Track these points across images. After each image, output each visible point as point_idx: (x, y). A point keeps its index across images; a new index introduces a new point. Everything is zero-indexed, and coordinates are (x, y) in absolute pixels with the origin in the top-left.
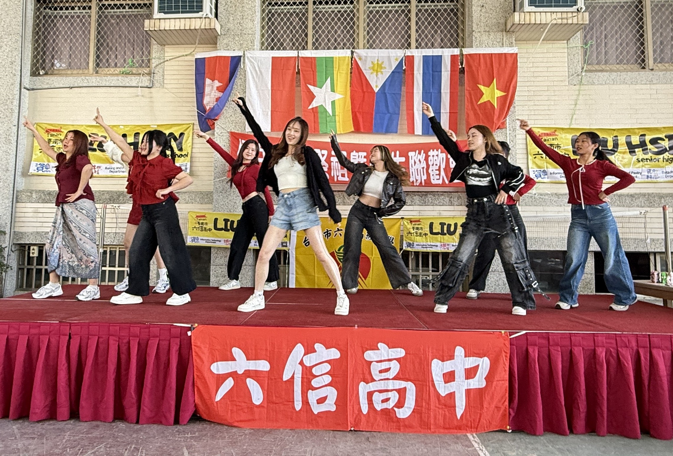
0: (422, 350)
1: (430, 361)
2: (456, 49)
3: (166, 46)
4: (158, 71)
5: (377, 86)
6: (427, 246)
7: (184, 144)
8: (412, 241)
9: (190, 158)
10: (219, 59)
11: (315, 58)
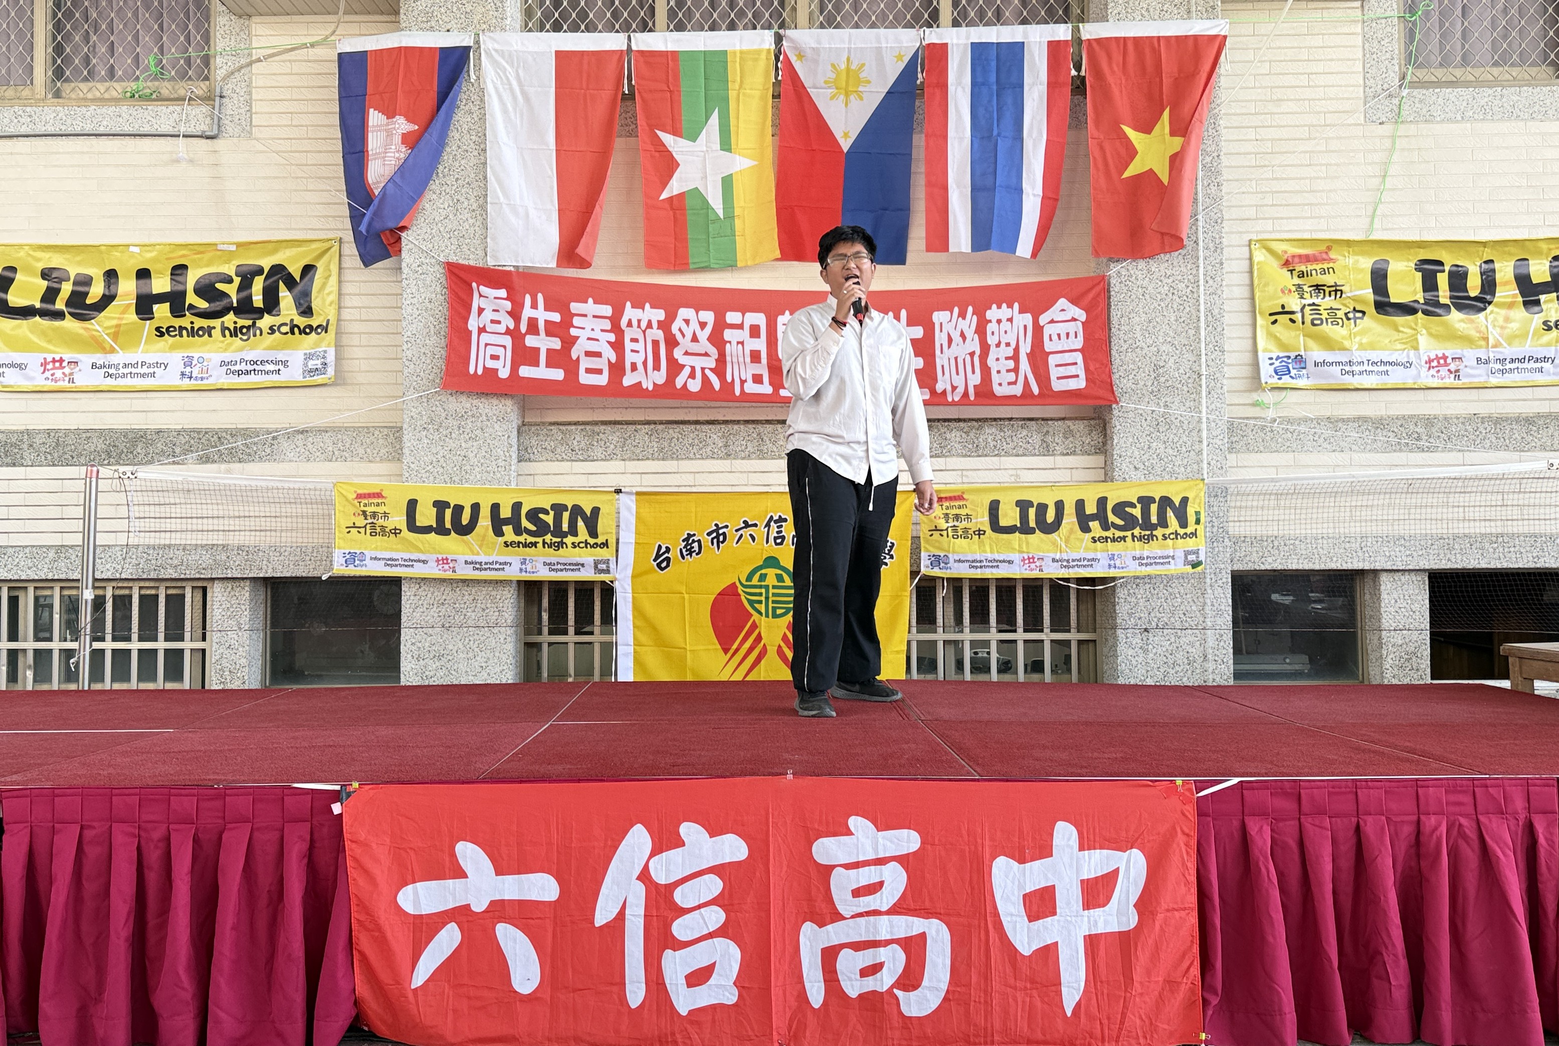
0: (964, 833)
1: (986, 862)
2: (1063, 26)
3: (255, 19)
4: (234, 91)
5: (846, 135)
6: (984, 563)
7: (316, 297)
8: (942, 550)
9: (333, 336)
10: (406, 57)
11: (675, 54)
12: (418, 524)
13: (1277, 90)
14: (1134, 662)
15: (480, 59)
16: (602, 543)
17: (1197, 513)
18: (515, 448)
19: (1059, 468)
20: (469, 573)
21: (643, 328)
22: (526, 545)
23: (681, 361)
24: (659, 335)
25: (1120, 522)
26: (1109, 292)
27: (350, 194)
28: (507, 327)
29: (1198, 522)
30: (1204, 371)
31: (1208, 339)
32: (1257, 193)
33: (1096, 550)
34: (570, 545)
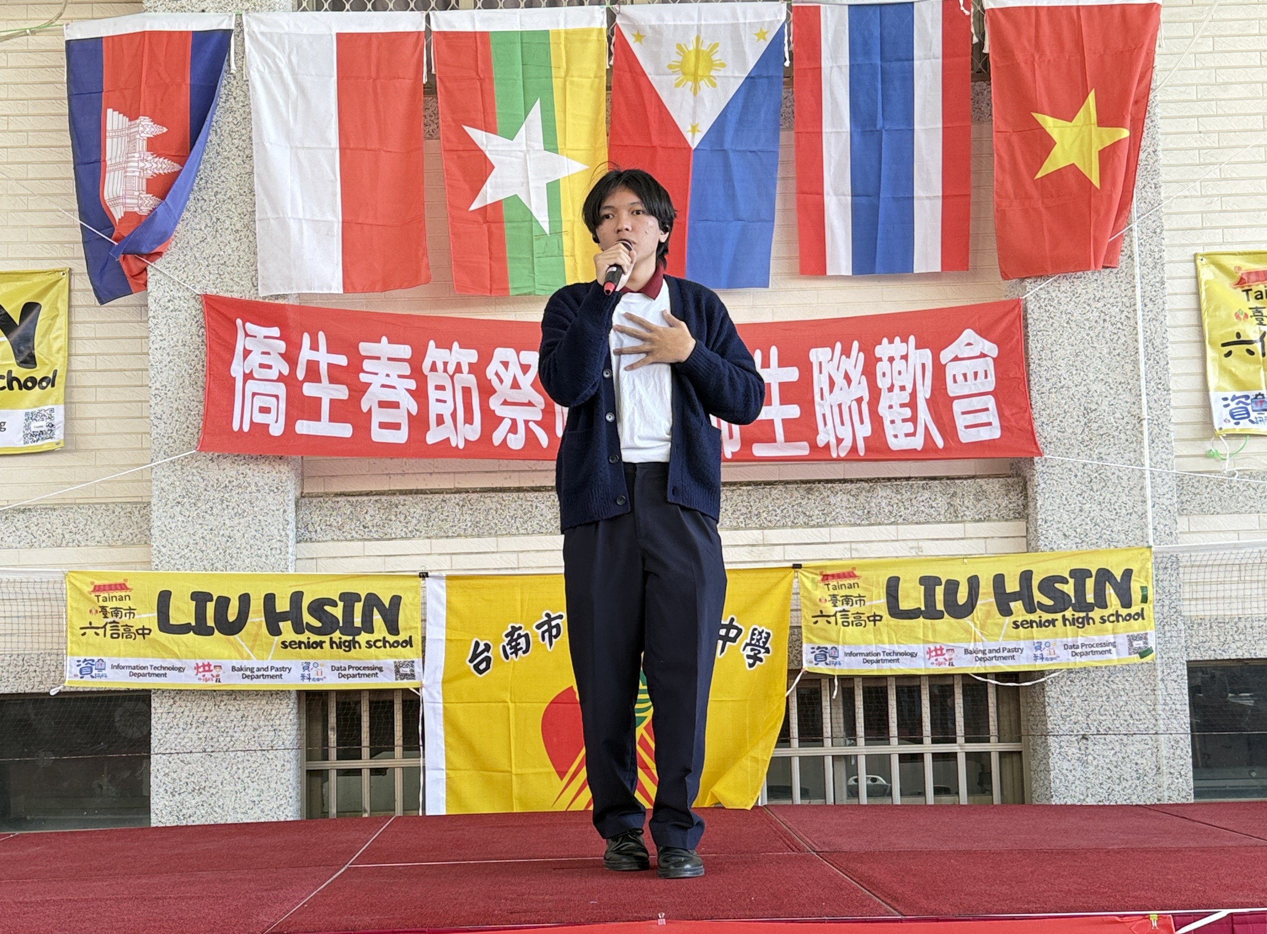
5: (694, 130)
6: (881, 657)
7: (40, 343)
8: (831, 641)
9: (62, 390)
10: (150, 43)
11: (485, 35)
12: (172, 622)
13: (1223, 71)
14: (1070, 777)
15: (243, 45)
16: (405, 641)
17: (1144, 589)
18: (292, 525)
19: (971, 538)
20: (238, 683)
21: (451, 373)
22: (309, 646)
23: (498, 413)
24: (471, 380)
25: (1048, 602)
26: (1026, 319)
27: (83, 215)
28: (280, 373)
29: (1145, 599)
30: (1145, 414)
31: (1150, 375)
32: (1202, 196)
33: (1018, 638)
34: (363, 644)
